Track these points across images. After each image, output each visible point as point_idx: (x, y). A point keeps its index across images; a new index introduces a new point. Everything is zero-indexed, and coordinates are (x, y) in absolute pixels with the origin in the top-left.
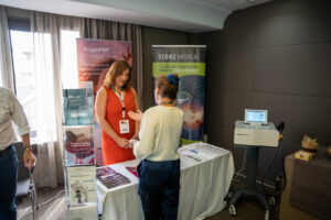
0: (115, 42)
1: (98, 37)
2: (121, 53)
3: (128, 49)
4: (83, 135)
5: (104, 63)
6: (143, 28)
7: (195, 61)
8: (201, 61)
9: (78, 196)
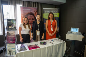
0: (32, 8)
1: (27, 6)
2: (34, 11)
3: (36, 10)
4: (12, 34)
5: (29, 14)
6: (41, 4)
7: (56, 13)
8: (58, 13)
9: (10, 53)
